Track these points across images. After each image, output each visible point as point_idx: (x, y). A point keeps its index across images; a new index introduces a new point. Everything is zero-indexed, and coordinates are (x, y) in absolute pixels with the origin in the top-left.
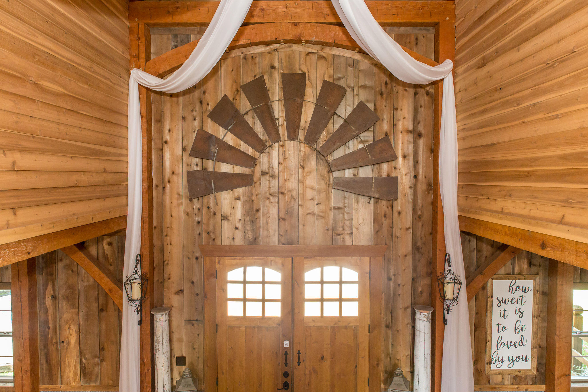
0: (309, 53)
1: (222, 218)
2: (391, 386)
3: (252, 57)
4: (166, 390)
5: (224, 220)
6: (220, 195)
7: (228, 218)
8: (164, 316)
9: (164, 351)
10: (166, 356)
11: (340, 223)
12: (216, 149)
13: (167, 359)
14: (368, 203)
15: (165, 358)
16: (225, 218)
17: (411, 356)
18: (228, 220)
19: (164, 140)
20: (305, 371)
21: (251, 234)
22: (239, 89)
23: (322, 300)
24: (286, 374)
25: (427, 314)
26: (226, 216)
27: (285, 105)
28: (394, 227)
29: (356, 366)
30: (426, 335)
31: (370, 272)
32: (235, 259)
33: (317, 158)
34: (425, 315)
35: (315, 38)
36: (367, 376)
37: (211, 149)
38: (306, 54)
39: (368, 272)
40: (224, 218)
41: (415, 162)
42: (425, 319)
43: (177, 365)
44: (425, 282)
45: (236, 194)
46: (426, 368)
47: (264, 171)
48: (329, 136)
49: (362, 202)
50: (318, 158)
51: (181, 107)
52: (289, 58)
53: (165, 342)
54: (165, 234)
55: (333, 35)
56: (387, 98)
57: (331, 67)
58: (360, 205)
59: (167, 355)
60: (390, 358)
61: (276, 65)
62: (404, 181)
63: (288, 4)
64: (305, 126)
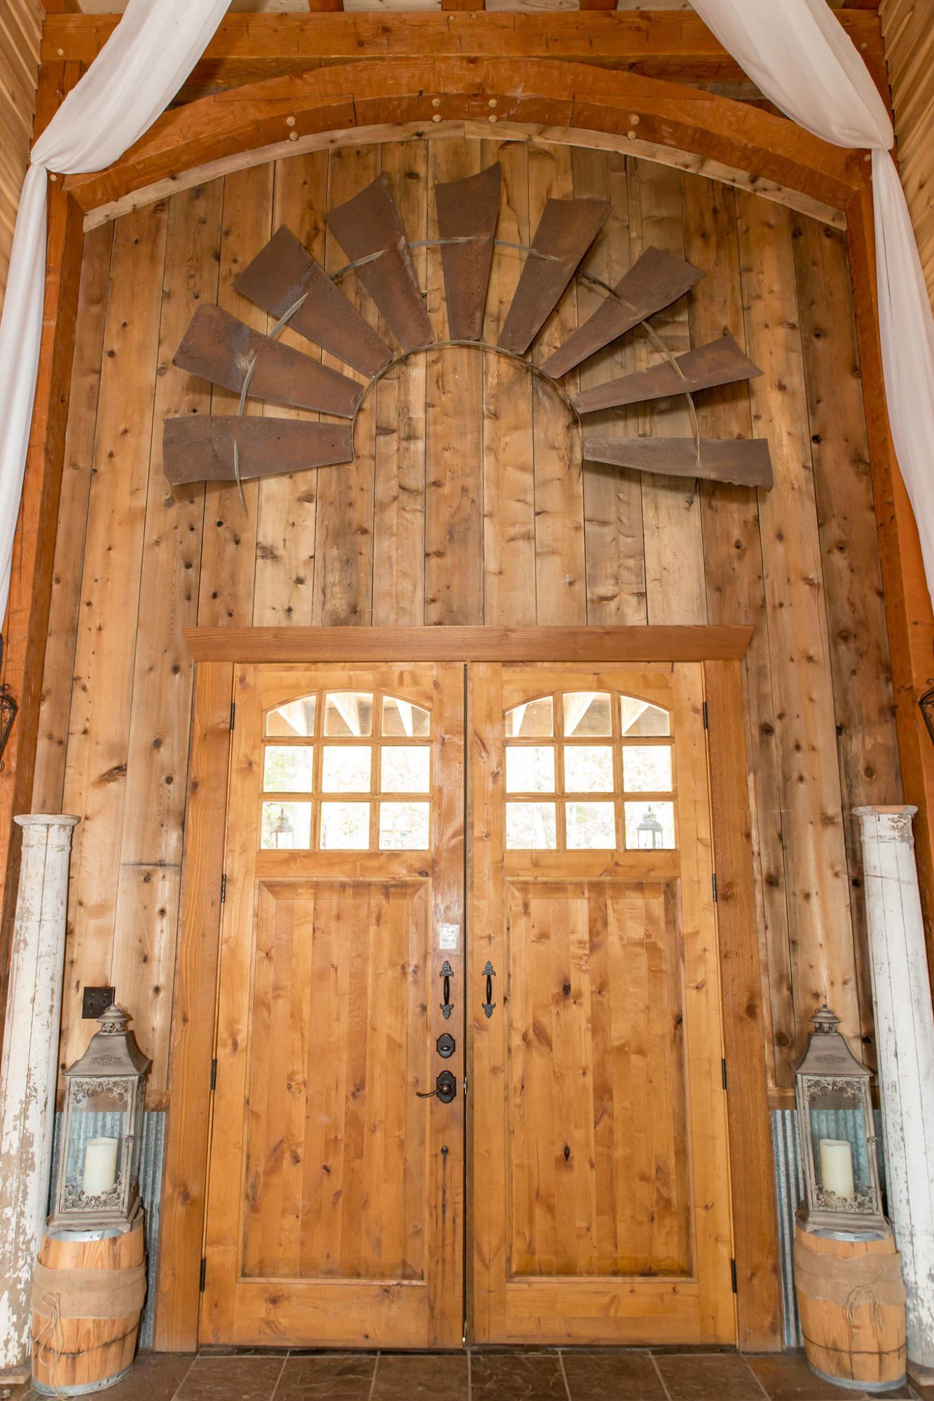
0: (509, 143)
1: (259, 553)
2: (805, 1065)
3: (358, 153)
4: (36, 1090)
5: (263, 557)
6: (256, 491)
7: (276, 552)
8: (53, 830)
9: (44, 948)
10: (46, 965)
11: (608, 565)
12: (250, 362)
13: (52, 979)
14: (685, 511)
15: (45, 975)
16: (268, 553)
17: (859, 980)
18: (275, 558)
19: (107, 348)
20: (509, 1035)
21: (341, 598)
22: (321, 225)
23: (560, 797)
24: (445, 1045)
25: (901, 816)
26: (272, 546)
27: (443, 263)
28: (767, 577)
29: (679, 1021)
30: (903, 886)
31: (705, 705)
32: (290, 669)
33: (535, 392)
34: (893, 820)
35: (523, 91)
36: (718, 1053)
37: (236, 361)
38: (500, 144)
39: (700, 707)
40: (263, 552)
41: (811, 401)
42: (896, 834)
43: (85, 1016)
44: (880, 740)
45: (303, 488)
46: (918, 1001)
47: (384, 425)
48: (566, 337)
49: (668, 508)
50: (537, 392)
51: (161, 270)
52: (455, 153)
53: (47, 916)
54: (84, 598)
55: (569, 80)
56: (719, 246)
57: (565, 172)
58: (663, 514)
59: (52, 965)
60: (790, 989)
61: (421, 169)
62: (785, 452)
63: (451, 18)
64: (500, 312)
